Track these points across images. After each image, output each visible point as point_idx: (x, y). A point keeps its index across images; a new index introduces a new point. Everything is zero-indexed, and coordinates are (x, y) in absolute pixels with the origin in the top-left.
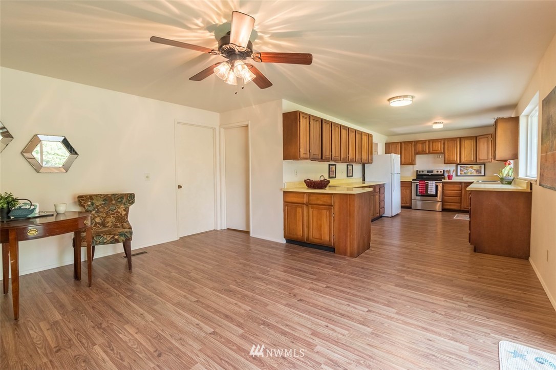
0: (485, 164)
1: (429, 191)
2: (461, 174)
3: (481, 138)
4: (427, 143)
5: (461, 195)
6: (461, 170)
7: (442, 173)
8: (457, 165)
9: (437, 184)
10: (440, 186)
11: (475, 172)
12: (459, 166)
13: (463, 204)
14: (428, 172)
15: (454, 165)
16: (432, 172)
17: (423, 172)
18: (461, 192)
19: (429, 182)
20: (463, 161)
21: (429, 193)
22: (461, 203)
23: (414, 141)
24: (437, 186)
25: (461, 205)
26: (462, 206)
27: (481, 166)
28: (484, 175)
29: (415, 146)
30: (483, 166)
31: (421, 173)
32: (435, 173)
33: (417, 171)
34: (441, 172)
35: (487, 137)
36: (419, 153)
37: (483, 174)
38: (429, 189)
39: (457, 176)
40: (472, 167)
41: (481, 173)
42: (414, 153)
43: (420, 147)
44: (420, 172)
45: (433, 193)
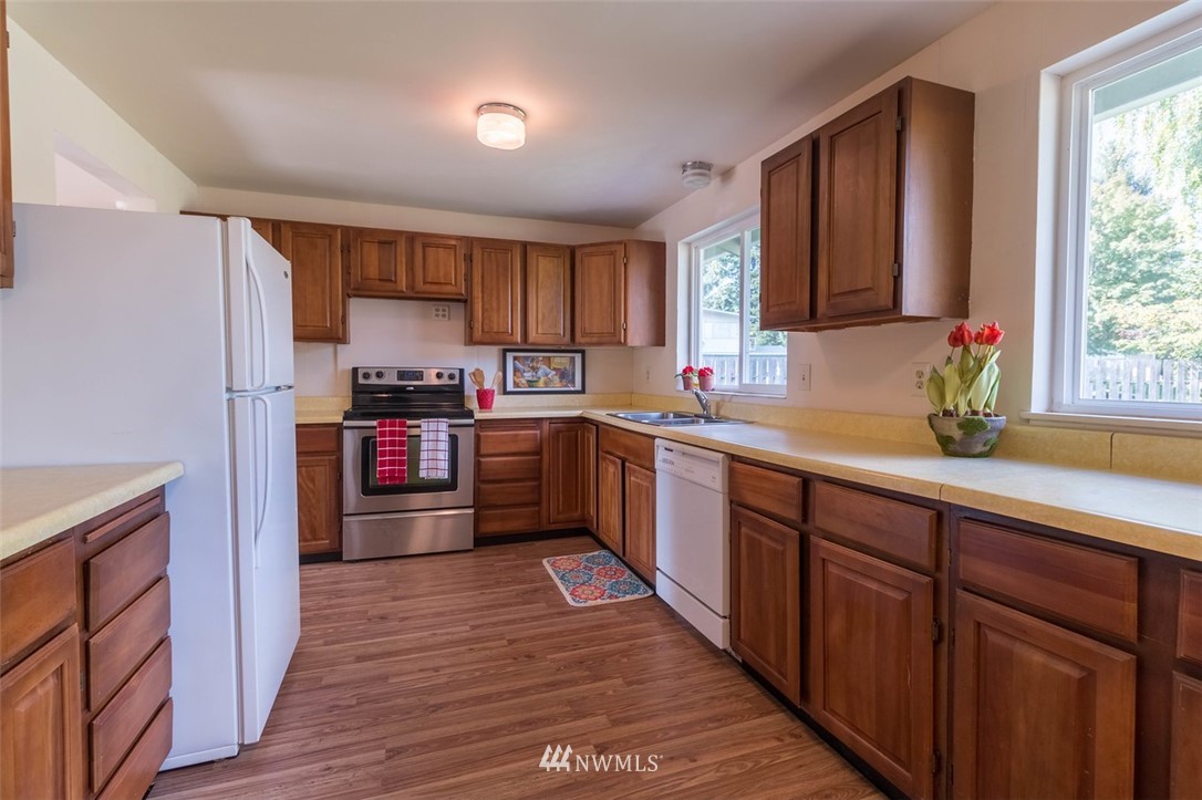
0: (583, 352)
1: (423, 465)
2: (516, 385)
3: (591, 255)
4: (402, 246)
5: (540, 470)
6: (516, 370)
7: (456, 382)
8: (505, 351)
9: (455, 431)
10: (466, 440)
11: (557, 379)
12: (510, 356)
13: (544, 505)
14: (402, 375)
15: (495, 351)
16: (419, 375)
17: (379, 375)
18: (541, 460)
19: (424, 423)
20: (533, 336)
21: (423, 474)
22: (538, 503)
23: (346, 230)
24: (453, 440)
25: (539, 512)
26: (544, 513)
27: (573, 359)
28: (583, 391)
29: (346, 250)
30: (578, 357)
31: (374, 381)
32: (431, 379)
33: (355, 370)
34: (451, 377)
35: (612, 253)
36: (364, 290)
37: (578, 386)
38: (424, 455)
39: (505, 392)
40: (548, 361)
41: (573, 382)
42: (346, 284)
43: (372, 261)
44: (366, 376)
45: (443, 474)
